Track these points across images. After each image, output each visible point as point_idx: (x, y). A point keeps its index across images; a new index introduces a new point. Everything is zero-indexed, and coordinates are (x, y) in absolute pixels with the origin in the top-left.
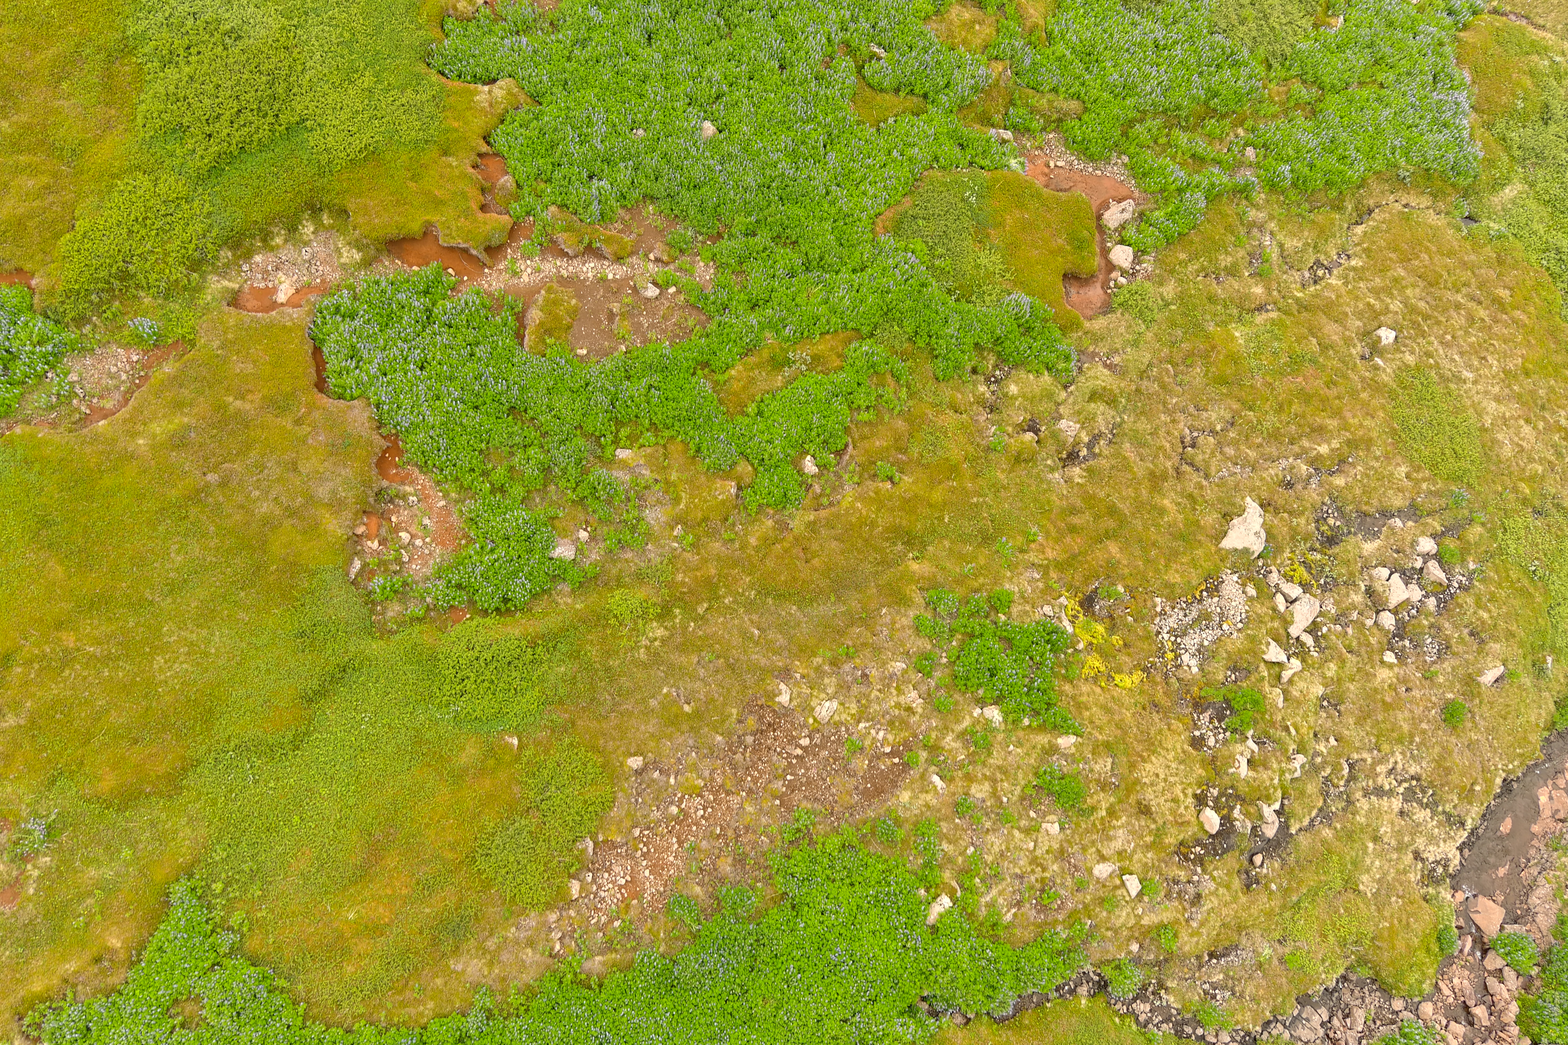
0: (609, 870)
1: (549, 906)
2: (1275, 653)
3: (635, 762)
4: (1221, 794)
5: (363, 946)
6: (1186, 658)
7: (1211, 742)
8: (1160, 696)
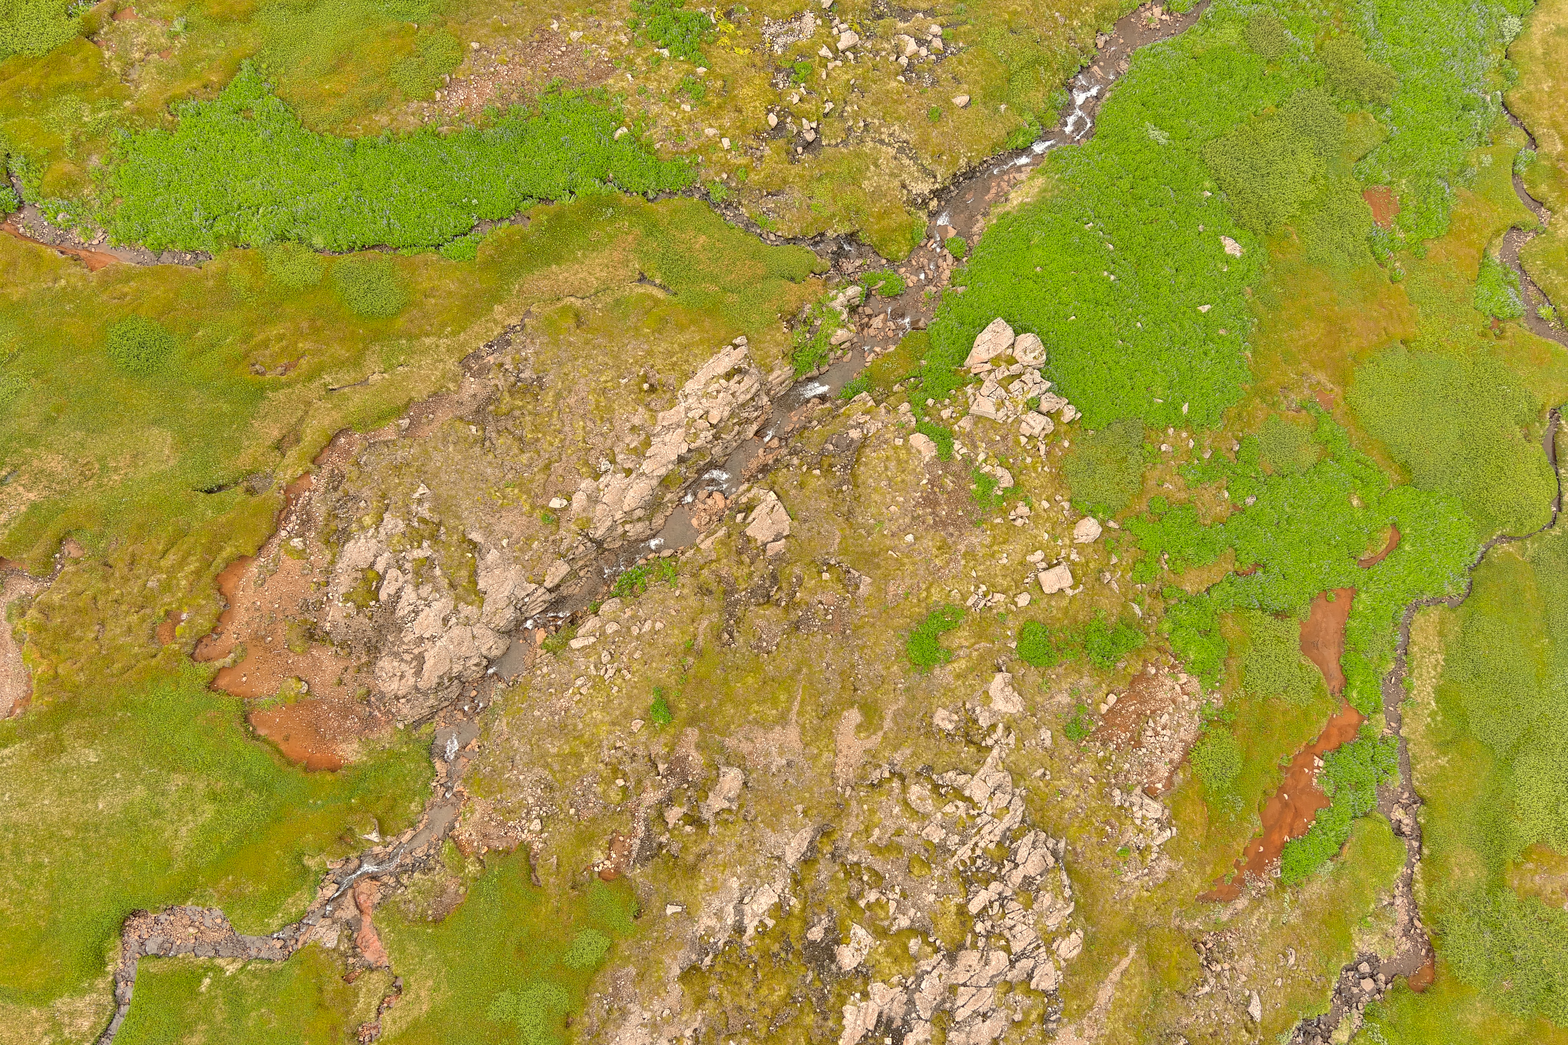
0: (457, 92)
1: (424, 100)
2: (824, 52)
3: (475, 45)
4: (781, 110)
5: (331, 101)
6: (776, 47)
7: (781, 86)
8: (757, 61)
